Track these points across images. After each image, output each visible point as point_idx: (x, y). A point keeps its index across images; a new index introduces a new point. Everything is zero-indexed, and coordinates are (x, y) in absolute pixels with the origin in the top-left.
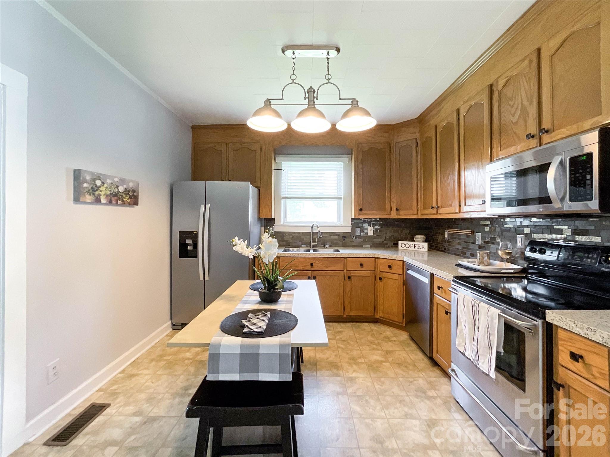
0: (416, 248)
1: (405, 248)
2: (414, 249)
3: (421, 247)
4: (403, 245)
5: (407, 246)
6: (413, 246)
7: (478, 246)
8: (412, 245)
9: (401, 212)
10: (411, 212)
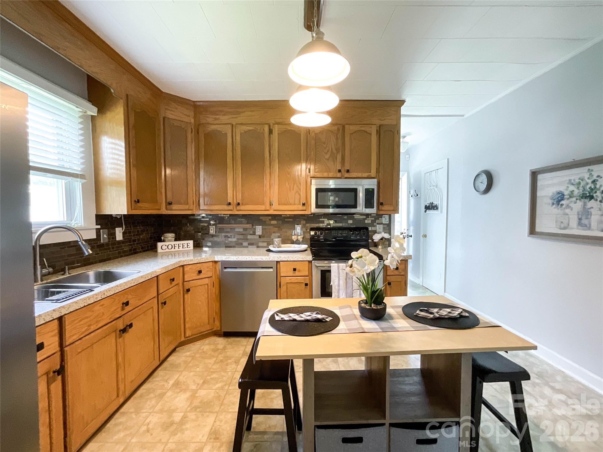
0: (181, 248)
1: (167, 250)
2: (179, 249)
3: (186, 246)
4: (164, 247)
5: (170, 247)
6: (177, 246)
7: (258, 236)
8: (175, 245)
9: (174, 207)
10: (187, 207)
